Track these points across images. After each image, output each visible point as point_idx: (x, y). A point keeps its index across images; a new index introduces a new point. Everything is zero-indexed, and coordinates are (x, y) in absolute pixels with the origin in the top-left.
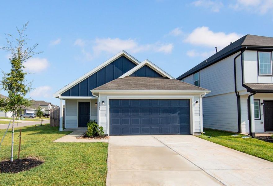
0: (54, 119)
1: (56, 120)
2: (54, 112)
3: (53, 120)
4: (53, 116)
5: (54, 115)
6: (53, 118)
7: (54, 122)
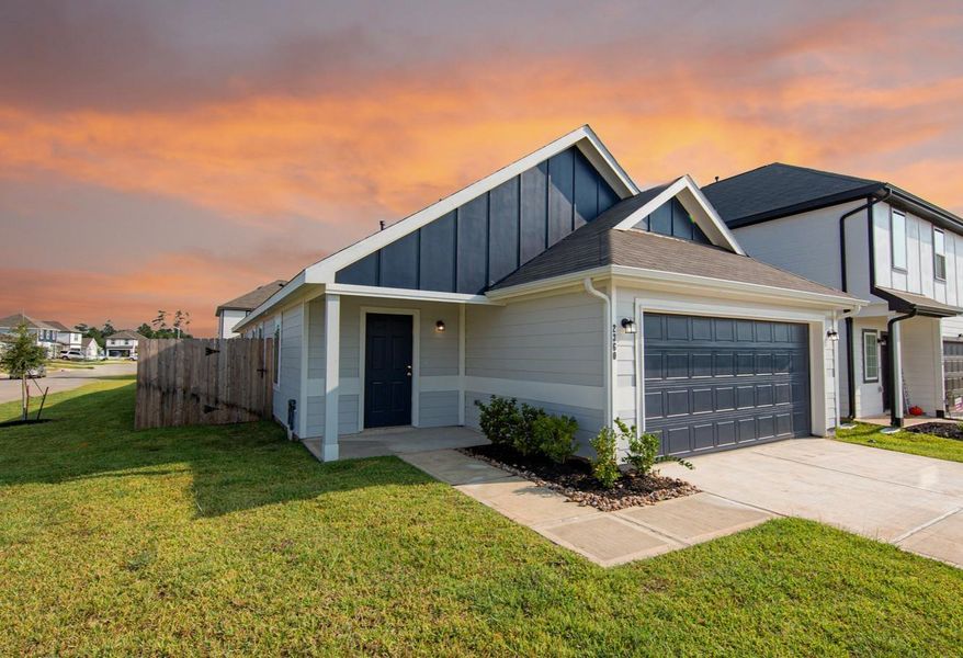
0: (160, 389)
1: (175, 392)
2: (160, 354)
3: (158, 394)
4: (154, 376)
5: (159, 373)
6: (155, 383)
7: (162, 403)
